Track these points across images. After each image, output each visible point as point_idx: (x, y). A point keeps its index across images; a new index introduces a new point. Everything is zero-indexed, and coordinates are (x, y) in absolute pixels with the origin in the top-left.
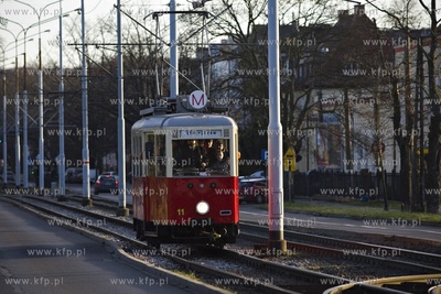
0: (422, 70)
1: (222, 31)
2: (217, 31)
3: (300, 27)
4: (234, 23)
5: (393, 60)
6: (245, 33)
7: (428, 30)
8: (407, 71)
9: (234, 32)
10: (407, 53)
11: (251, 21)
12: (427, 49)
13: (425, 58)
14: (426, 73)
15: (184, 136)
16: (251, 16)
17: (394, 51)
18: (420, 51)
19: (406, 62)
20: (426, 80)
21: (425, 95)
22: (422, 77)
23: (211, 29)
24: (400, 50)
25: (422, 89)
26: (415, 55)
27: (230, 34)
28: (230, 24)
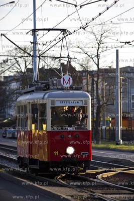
0: (94, 87)
1: (14, 71)
2: (12, 71)
3: (46, 69)
4: (19, 67)
5: (82, 83)
6: (23, 71)
7: (96, 71)
8: (88, 88)
9: (19, 71)
10: (87, 80)
11: (26, 67)
12: (96, 79)
13: (95, 83)
14: (95, 89)
15: (58, 104)
16: (26, 65)
17: (82, 80)
18: (93, 80)
19: (87, 84)
20: (95, 92)
21: (95, 97)
22: (94, 90)
23: (10, 70)
24: (85, 79)
25: (93, 95)
26: (91, 82)
27: (17, 72)
28: (17, 68)
